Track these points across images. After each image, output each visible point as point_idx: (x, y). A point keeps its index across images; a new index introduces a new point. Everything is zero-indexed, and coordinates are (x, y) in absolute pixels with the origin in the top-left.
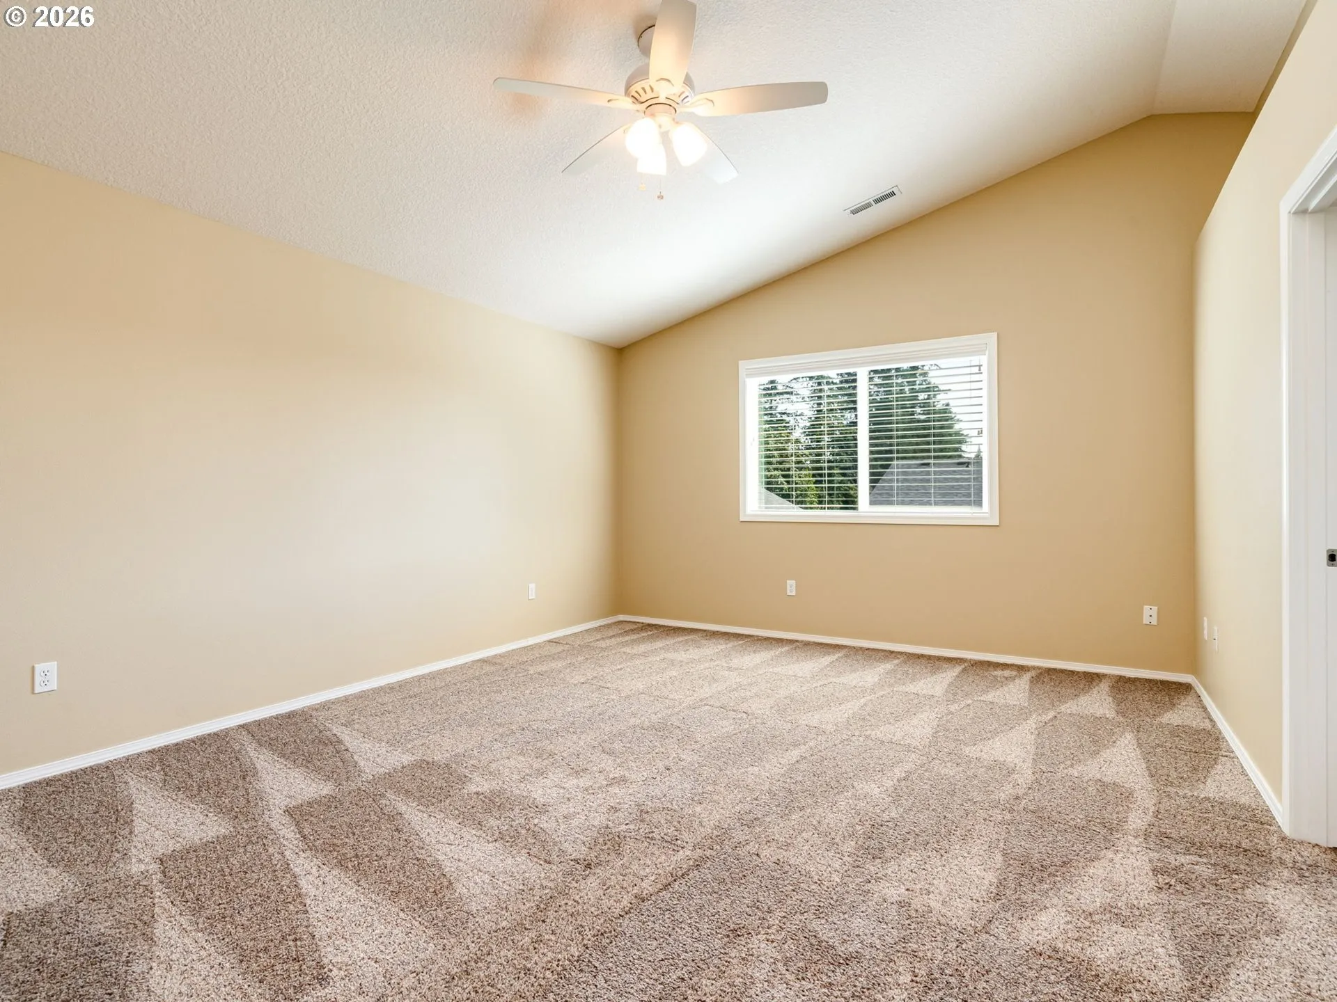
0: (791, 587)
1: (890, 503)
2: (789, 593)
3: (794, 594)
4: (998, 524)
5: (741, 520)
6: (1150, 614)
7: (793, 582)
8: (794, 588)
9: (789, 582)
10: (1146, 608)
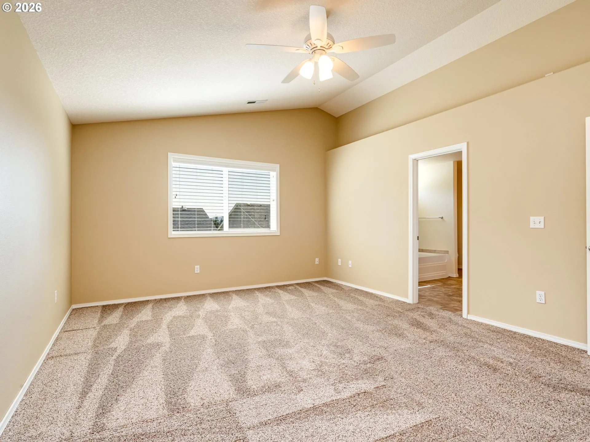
0: (197, 269)
1: (240, 227)
2: (196, 272)
3: (199, 272)
4: (279, 235)
5: (169, 237)
6: (317, 261)
7: (198, 266)
8: (199, 269)
9: (196, 267)
10: (316, 259)
